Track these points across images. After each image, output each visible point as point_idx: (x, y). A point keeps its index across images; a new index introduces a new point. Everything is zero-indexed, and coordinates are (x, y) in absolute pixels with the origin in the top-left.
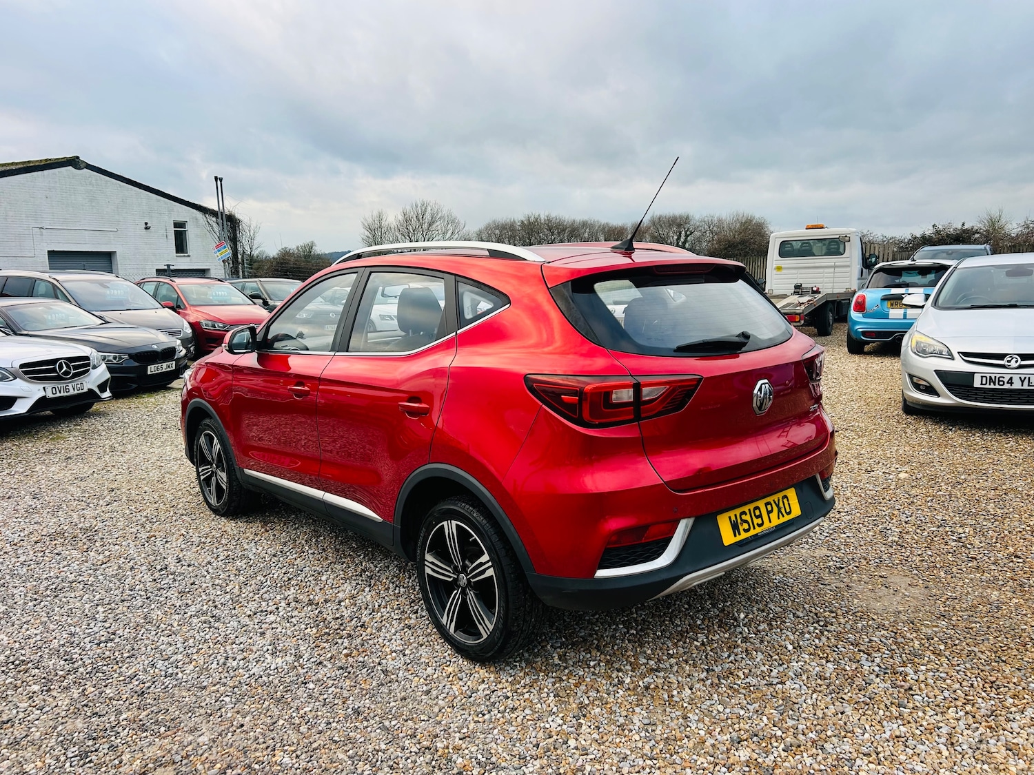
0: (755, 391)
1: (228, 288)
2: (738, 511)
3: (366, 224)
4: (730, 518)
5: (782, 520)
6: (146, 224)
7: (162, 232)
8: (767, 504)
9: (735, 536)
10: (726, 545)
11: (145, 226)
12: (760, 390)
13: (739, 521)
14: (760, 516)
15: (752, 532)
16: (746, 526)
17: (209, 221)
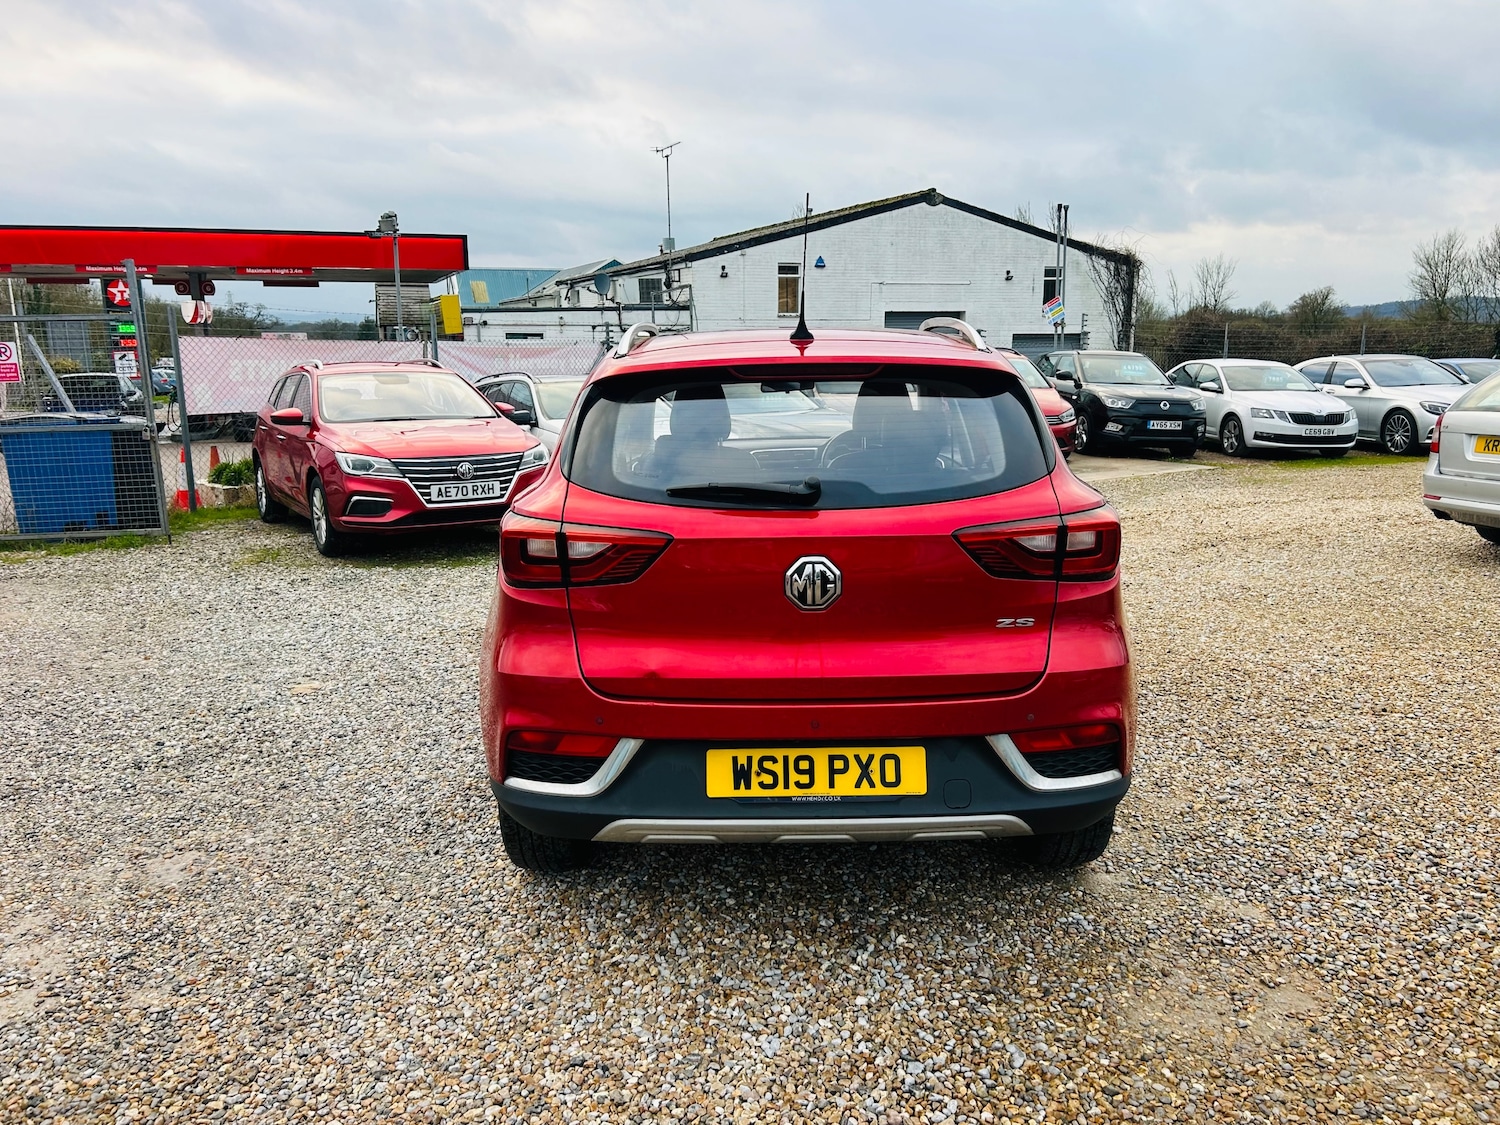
0: (789, 573)
1: (1025, 364)
2: (757, 754)
3: (1422, 256)
4: (735, 759)
5: (865, 790)
6: (1008, 272)
7: (1029, 283)
8: (832, 759)
9: (737, 787)
10: (710, 795)
11: (1006, 276)
12: (800, 571)
13: (755, 767)
14: (810, 772)
15: (779, 791)
16: (768, 779)
17: (1096, 264)
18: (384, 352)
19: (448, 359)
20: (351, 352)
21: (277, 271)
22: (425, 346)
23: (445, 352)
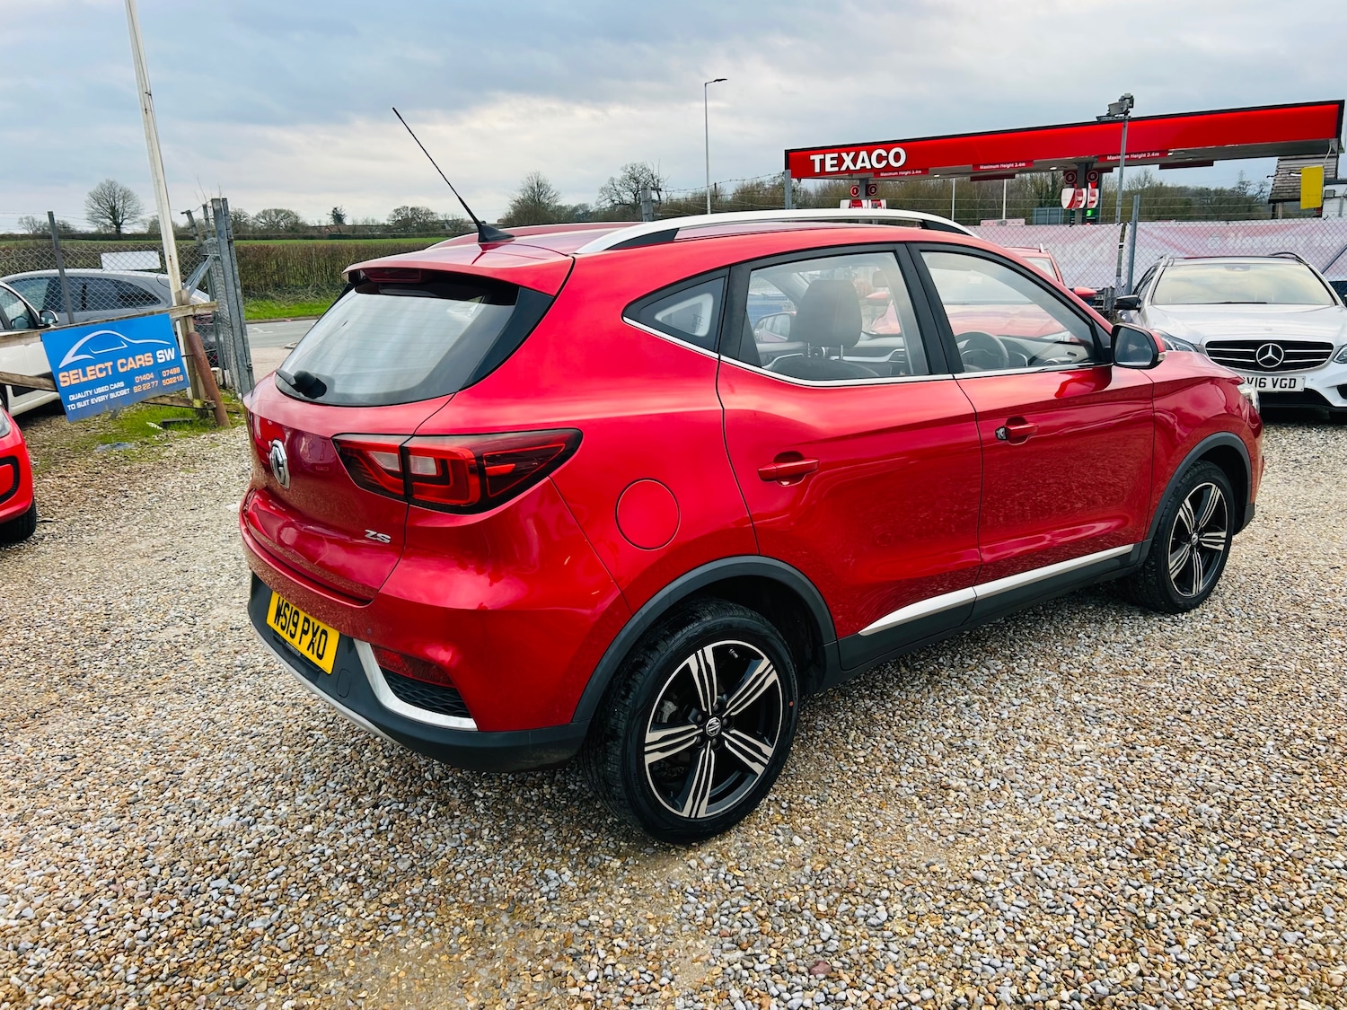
18: (1076, 235)
19: (1148, 240)
20: (1039, 236)
21: (1135, 156)
22: (1124, 229)
23: (1146, 233)
